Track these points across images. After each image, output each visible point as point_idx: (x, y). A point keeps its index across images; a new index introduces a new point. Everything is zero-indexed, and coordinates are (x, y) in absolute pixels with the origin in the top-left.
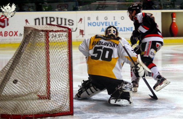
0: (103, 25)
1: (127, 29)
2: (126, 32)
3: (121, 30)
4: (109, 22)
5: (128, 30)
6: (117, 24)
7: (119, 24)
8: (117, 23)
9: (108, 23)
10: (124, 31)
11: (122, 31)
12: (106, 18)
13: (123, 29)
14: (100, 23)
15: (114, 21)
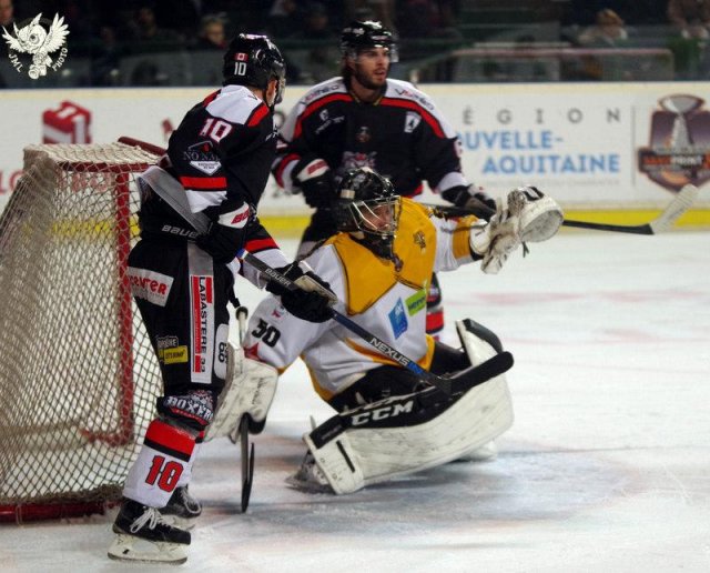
0: (490, 143)
1: (593, 161)
2: (588, 175)
3: (569, 165)
4: (517, 135)
5: (597, 169)
6: (553, 143)
7: (559, 140)
8: (553, 136)
9: (512, 137)
10: (583, 169)
11: (572, 169)
12: (504, 116)
13: (577, 163)
14: (477, 135)
15: (537, 130)
